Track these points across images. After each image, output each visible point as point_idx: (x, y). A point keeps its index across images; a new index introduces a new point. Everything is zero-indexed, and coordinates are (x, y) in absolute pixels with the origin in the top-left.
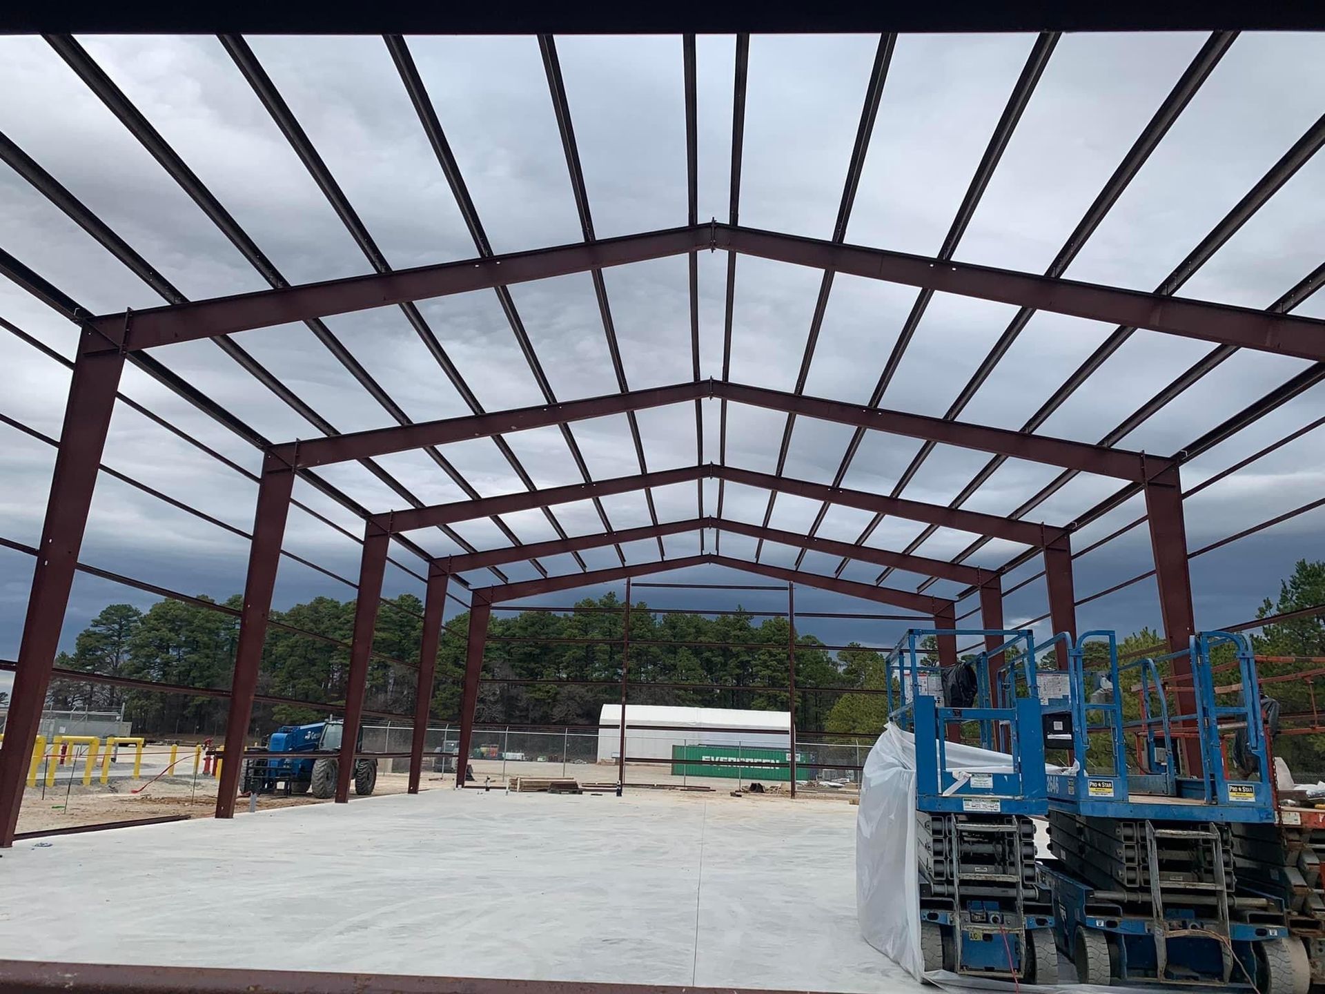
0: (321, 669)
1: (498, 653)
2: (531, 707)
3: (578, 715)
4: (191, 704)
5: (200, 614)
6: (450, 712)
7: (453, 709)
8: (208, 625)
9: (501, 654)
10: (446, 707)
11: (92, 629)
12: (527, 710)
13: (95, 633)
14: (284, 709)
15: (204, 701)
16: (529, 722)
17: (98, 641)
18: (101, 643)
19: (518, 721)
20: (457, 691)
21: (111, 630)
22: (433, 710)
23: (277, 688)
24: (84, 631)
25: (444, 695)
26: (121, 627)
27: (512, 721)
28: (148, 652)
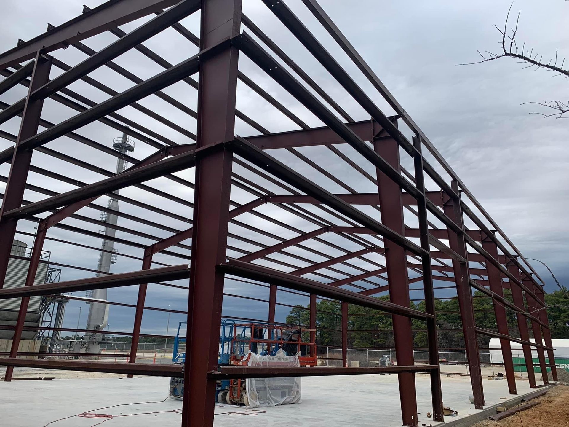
0: (369, 326)
1: (442, 316)
2: (460, 340)
3: (482, 344)
4: (324, 342)
5: (323, 307)
6: (423, 344)
7: (424, 342)
8: (327, 311)
9: (443, 317)
10: (421, 341)
11: (291, 315)
12: (458, 342)
13: (291, 316)
14: (357, 343)
15: (329, 341)
16: (461, 347)
17: (292, 319)
18: (293, 320)
19: (454, 347)
20: (425, 334)
21: (296, 315)
22: (416, 343)
23: (354, 335)
24: (288, 316)
25: (419, 336)
26: (299, 313)
27: (452, 347)
28: (307, 322)
